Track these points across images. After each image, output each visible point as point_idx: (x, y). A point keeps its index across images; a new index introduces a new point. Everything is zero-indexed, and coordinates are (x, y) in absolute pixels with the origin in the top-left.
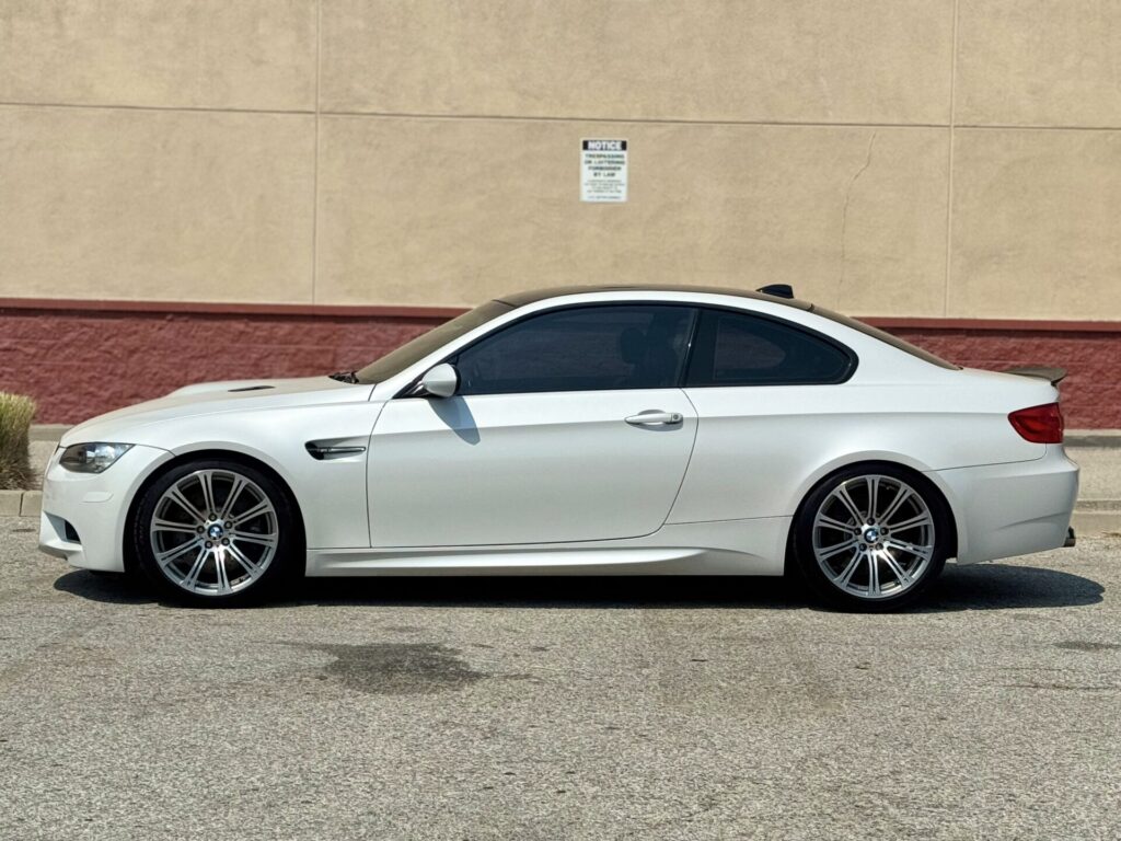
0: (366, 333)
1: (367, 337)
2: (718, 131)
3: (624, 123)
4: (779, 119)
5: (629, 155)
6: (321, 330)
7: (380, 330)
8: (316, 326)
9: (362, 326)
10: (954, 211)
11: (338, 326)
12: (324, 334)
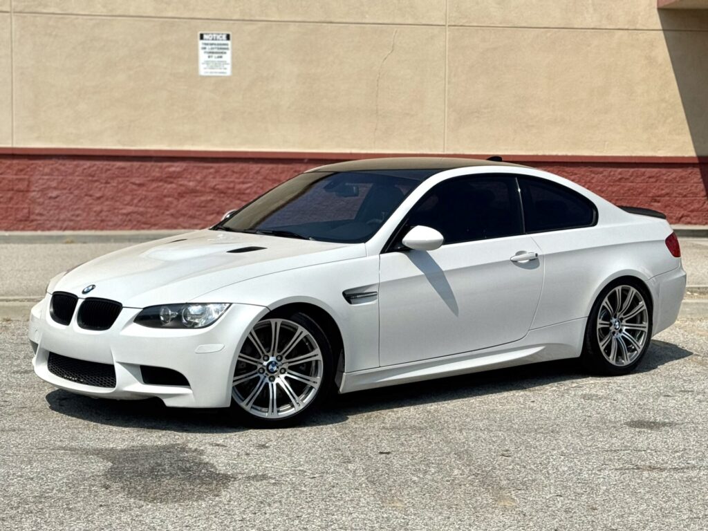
0: (51, 166)
1: (52, 169)
2: (292, 27)
3: (227, 22)
4: (333, 20)
5: (233, 44)
6: (19, 164)
7: (61, 164)
8: (15, 162)
9: (47, 162)
10: (449, 82)
11: (31, 162)
12: (21, 167)
